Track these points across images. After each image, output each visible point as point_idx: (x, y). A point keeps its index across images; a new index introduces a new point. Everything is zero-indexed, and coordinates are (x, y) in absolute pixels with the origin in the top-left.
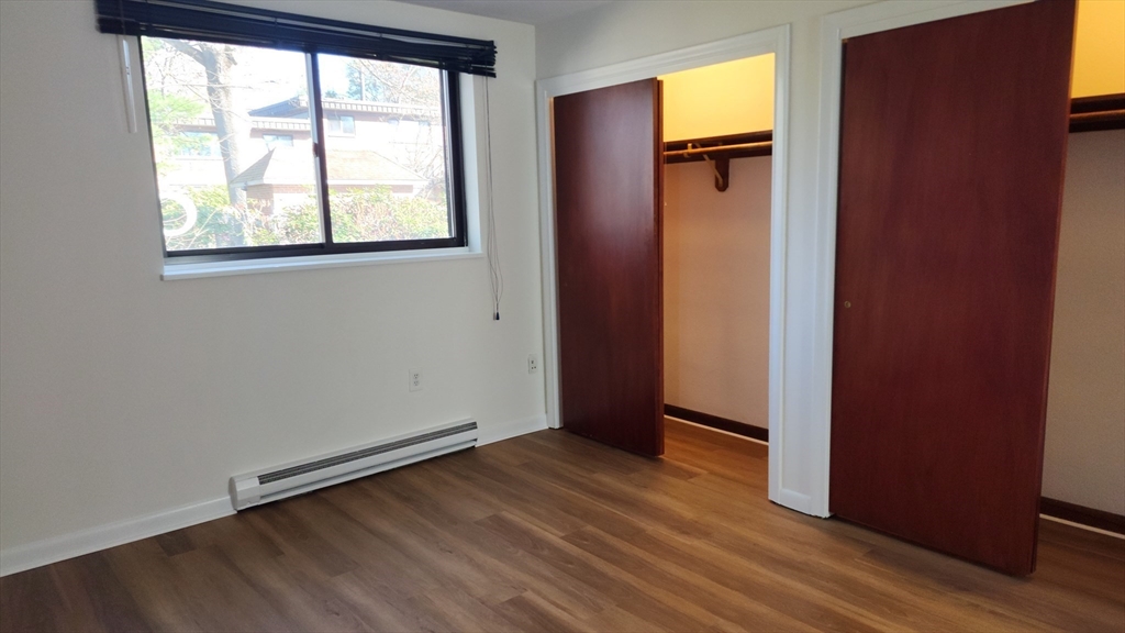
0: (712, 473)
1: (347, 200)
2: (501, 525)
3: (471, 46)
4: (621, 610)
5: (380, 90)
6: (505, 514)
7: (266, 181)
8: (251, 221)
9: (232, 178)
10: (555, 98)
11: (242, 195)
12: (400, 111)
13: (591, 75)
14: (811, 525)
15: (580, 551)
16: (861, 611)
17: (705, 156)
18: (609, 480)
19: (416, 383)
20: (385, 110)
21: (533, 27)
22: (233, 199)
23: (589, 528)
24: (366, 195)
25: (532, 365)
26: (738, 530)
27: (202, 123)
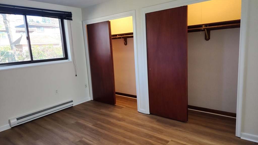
0: (126, 107)
1: (42, 48)
2: (78, 124)
3: (66, 13)
4: (104, 140)
5: (50, 21)
6: (79, 121)
7: (20, 44)
8: (17, 54)
9: (11, 43)
10: (87, 25)
11: (14, 47)
12: (55, 26)
13: (95, 19)
14: (145, 116)
15: (96, 128)
16: (154, 133)
17: (122, 38)
18: (104, 111)
19: (57, 93)
20: (52, 26)
21: (81, 9)
22: (12, 49)
23: (99, 122)
24: (47, 47)
25: (86, 86)
26: (131, 119)
27: (3, 30)
